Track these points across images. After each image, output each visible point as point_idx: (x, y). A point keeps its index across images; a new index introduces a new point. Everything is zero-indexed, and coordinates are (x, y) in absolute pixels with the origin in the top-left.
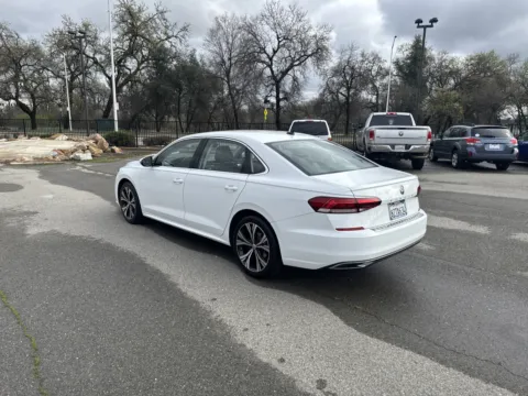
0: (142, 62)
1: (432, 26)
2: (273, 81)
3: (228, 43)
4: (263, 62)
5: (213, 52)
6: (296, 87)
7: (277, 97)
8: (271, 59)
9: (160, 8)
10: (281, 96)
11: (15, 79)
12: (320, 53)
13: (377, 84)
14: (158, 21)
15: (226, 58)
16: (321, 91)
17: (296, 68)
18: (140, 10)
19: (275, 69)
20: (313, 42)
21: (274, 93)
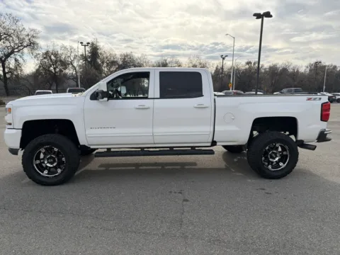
6: (18, 65)
7: (4, 71)
10: (6, 70)
12: (32, 45)
16: (37, 67)
20: (27, 39)
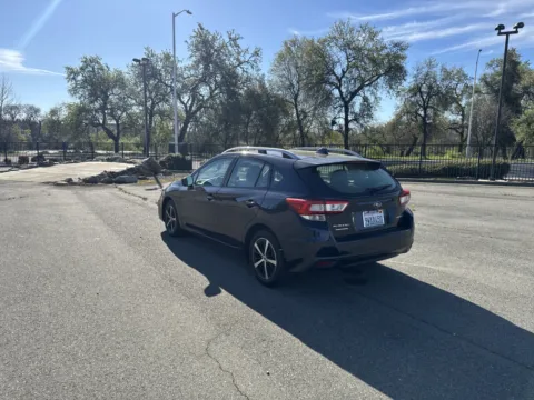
0: (216, 89)
1: (516, 32)
2: (341, 103)
3: (297, 67)
4: (332, 84)
5: (281, 76)
8: (340, 81)
9: (233, 36)
11: (103, 108)
13: (463, 103)
14: (230, 48)
15: (295, 83)
17: (366, 88)
18: (214, 39)
19: (344, 90)
21: (343, 115)
